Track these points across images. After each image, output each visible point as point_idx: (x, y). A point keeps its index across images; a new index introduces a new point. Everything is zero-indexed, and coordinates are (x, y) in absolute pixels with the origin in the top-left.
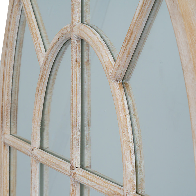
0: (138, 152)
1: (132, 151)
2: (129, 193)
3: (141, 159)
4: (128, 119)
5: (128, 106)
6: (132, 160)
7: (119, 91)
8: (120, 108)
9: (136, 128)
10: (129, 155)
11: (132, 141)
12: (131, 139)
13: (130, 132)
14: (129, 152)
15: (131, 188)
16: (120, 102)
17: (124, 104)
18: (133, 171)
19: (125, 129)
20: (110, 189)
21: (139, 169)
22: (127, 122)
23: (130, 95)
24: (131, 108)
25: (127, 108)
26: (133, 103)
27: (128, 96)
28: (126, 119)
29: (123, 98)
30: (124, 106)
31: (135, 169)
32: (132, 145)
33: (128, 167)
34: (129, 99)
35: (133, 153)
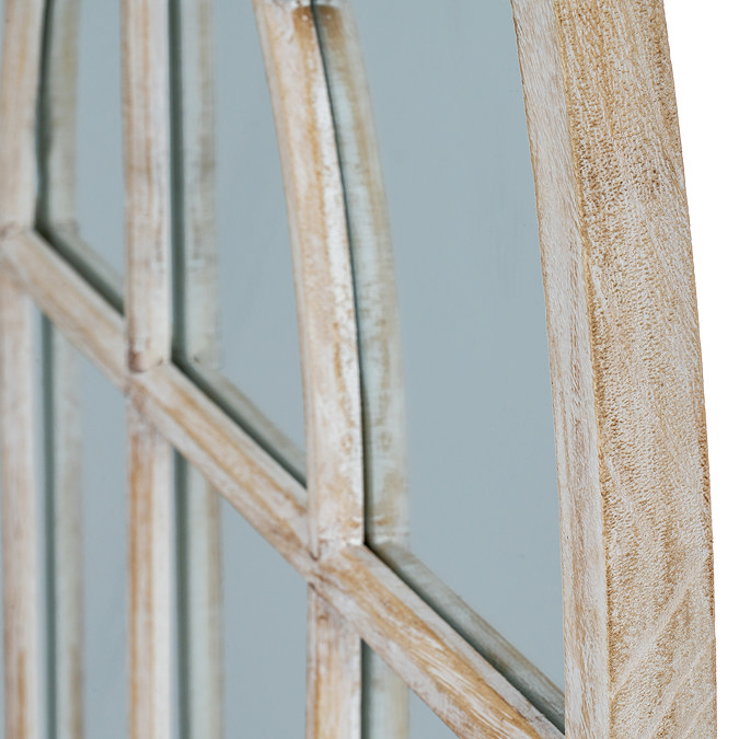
0: (373, 353)
1: (344, 347)
2: (331, 544)
3: (385, 385)
4: (332, 193)
5: (335, 126)
6: (343, 388)
7: (294, 48)
8: (296, 134)
9: (365, 233)
10: (331, 366)
11: (347, 298)
12: (344, 287)
13: (339, 256)
14: (331, 351)
15: (339, 520)
16: (295, 108)
17: (312, 113)
18: (351, 439)
19: (316, 242)
20: (264, 505)
21: (375, 432)
22: (322, 205)
23: (345, 70)
24: (348, 135)
25: (327, 135)
26: (355, 111)
27: (335, 77)
28: (321, 190)
29: (309, 87)
30: (312, 128)
31: (357, 433)
32: (345, 316)
33: (325, 423)
34: (340, 91)
35: (349, 354)
